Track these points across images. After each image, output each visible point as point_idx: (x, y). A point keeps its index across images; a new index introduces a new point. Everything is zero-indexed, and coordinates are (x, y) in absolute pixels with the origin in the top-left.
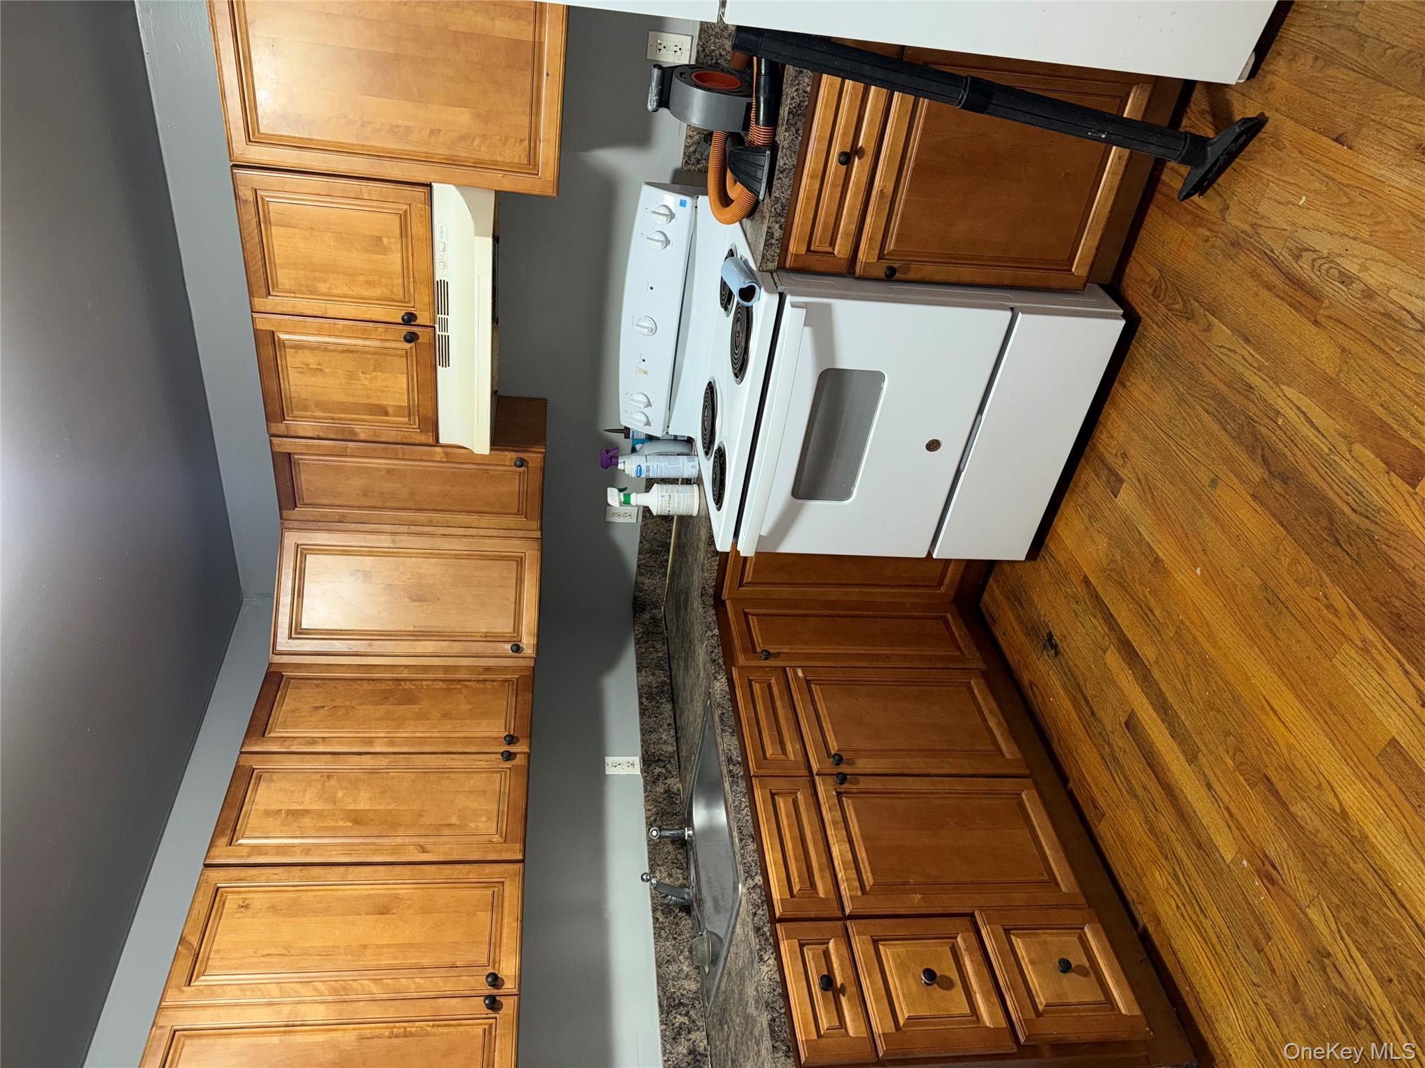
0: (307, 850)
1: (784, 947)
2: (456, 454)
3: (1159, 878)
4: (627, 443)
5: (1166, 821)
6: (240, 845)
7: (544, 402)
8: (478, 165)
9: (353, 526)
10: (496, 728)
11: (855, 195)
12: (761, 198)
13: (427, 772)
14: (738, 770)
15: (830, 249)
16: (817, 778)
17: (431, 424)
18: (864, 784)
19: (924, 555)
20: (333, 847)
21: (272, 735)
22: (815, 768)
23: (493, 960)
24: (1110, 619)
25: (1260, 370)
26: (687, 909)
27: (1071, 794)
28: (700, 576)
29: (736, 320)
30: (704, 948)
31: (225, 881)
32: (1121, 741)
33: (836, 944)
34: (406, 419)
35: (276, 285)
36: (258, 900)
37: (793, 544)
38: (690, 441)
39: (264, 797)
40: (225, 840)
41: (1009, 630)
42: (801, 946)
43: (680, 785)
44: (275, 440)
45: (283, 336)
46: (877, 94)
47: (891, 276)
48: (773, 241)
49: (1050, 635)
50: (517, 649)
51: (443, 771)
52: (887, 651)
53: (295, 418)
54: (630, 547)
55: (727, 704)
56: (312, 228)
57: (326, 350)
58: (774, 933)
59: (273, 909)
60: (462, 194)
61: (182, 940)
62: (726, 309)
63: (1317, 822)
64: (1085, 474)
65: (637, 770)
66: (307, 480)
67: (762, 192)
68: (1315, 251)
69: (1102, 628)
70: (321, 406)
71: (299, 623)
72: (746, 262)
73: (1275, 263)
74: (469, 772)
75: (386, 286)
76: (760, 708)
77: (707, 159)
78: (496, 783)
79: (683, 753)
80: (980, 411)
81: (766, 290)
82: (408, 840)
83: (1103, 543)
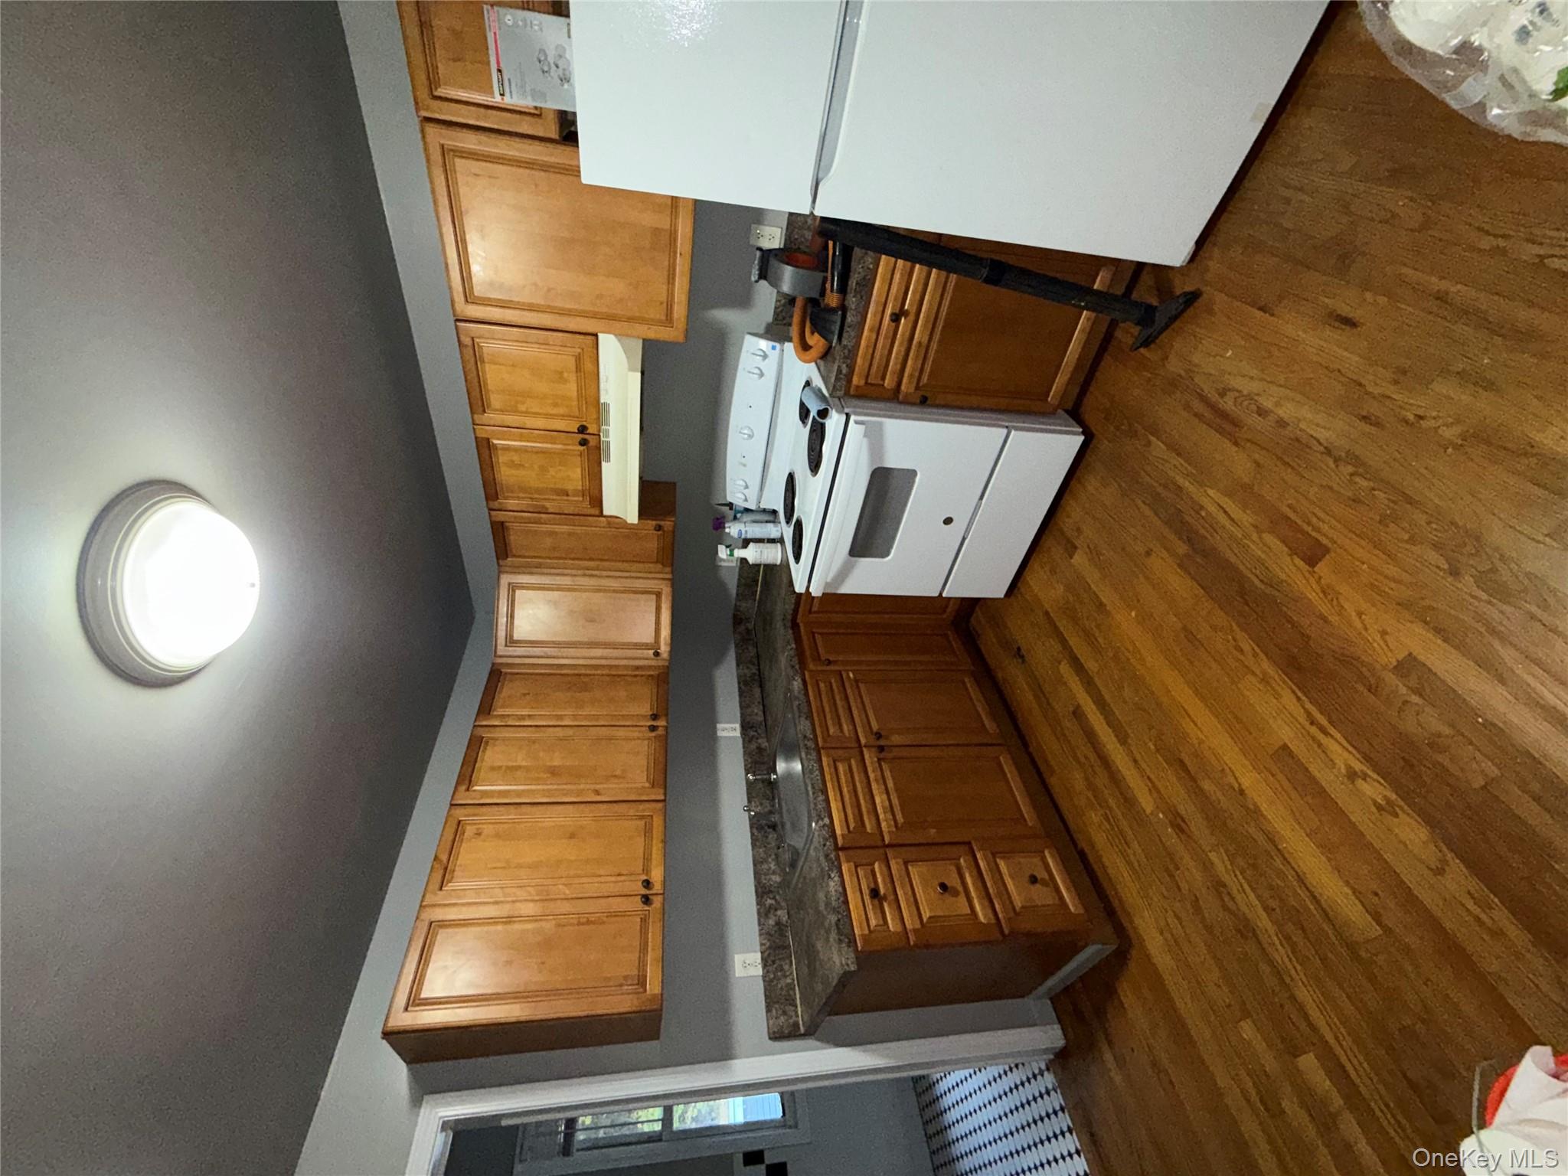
0: (519, 794)
1: (844, 868)
2: (615, 522)
3: (1094, 817)
4: (731, 514)
5: (1101, 780)
6: (475, 791)
7: (674, 484)
8: (630, 319)
9: (549, 571)
10: (645, 709)
11: (901, 344)
12: (834, 345)
13: (599, 739)
14: (810, 744)
15: (881, 383)
16: (865, 750)
17: (597, 501)
18: (895, 752)
19: (936, 594)
20: (537, 790)
21: (495, 713)
22: (863, 741)
23: (646, 870)
24: (1064, 642)
25: (1188, 475)
26: (773, 827)
27: (1030, 754)
28: (782, 608)
29: (812, 431)
30: (786, 856)
31: (466, 816)
32: (1069, 724)
33: (880, 867)
34: (581, 499)
35: (489, 406)
36: (488, 829)
37: (848, 588)
38: (774, 512)
39: (490, 757)
40: (464, 788)
41: (989, 642)
42: (856, 867)
43: (767, 744)
44: (493, 513)
45: (495, 442)
46: (921, 270)
47: (924, 401)
48: (842, 376)
49: (1019, 649)
50: (657, 654)
51: (610, 739)
52: (909, 658)
53: (506, 498)
54: (732, 583)
55: (802, 697)
56: (513, 366)
57: (526, 451)
58: (838, 858)
59: (497, 836)
60: (619, 341)
61: (436, 858)
62: (803, 422)
63: (1219, 794)
64: (1048, 541)
65: (738, 733)
66: (513, 538)
67: (835, 341)
68: (1238, 391)
69: (1058, 647)
70: (522, 489)
71: (511, 636)
72: (820, 390)
73: (1203, 398)
74: (627, 739)
75: (567, 407)
76: (825, 700)
77: (791, 317)
78: (644, 747)
79: (769, 723)
80: (981, 498)
81: (837, 411)
82: (588, 786)
83: (1061, 589)
